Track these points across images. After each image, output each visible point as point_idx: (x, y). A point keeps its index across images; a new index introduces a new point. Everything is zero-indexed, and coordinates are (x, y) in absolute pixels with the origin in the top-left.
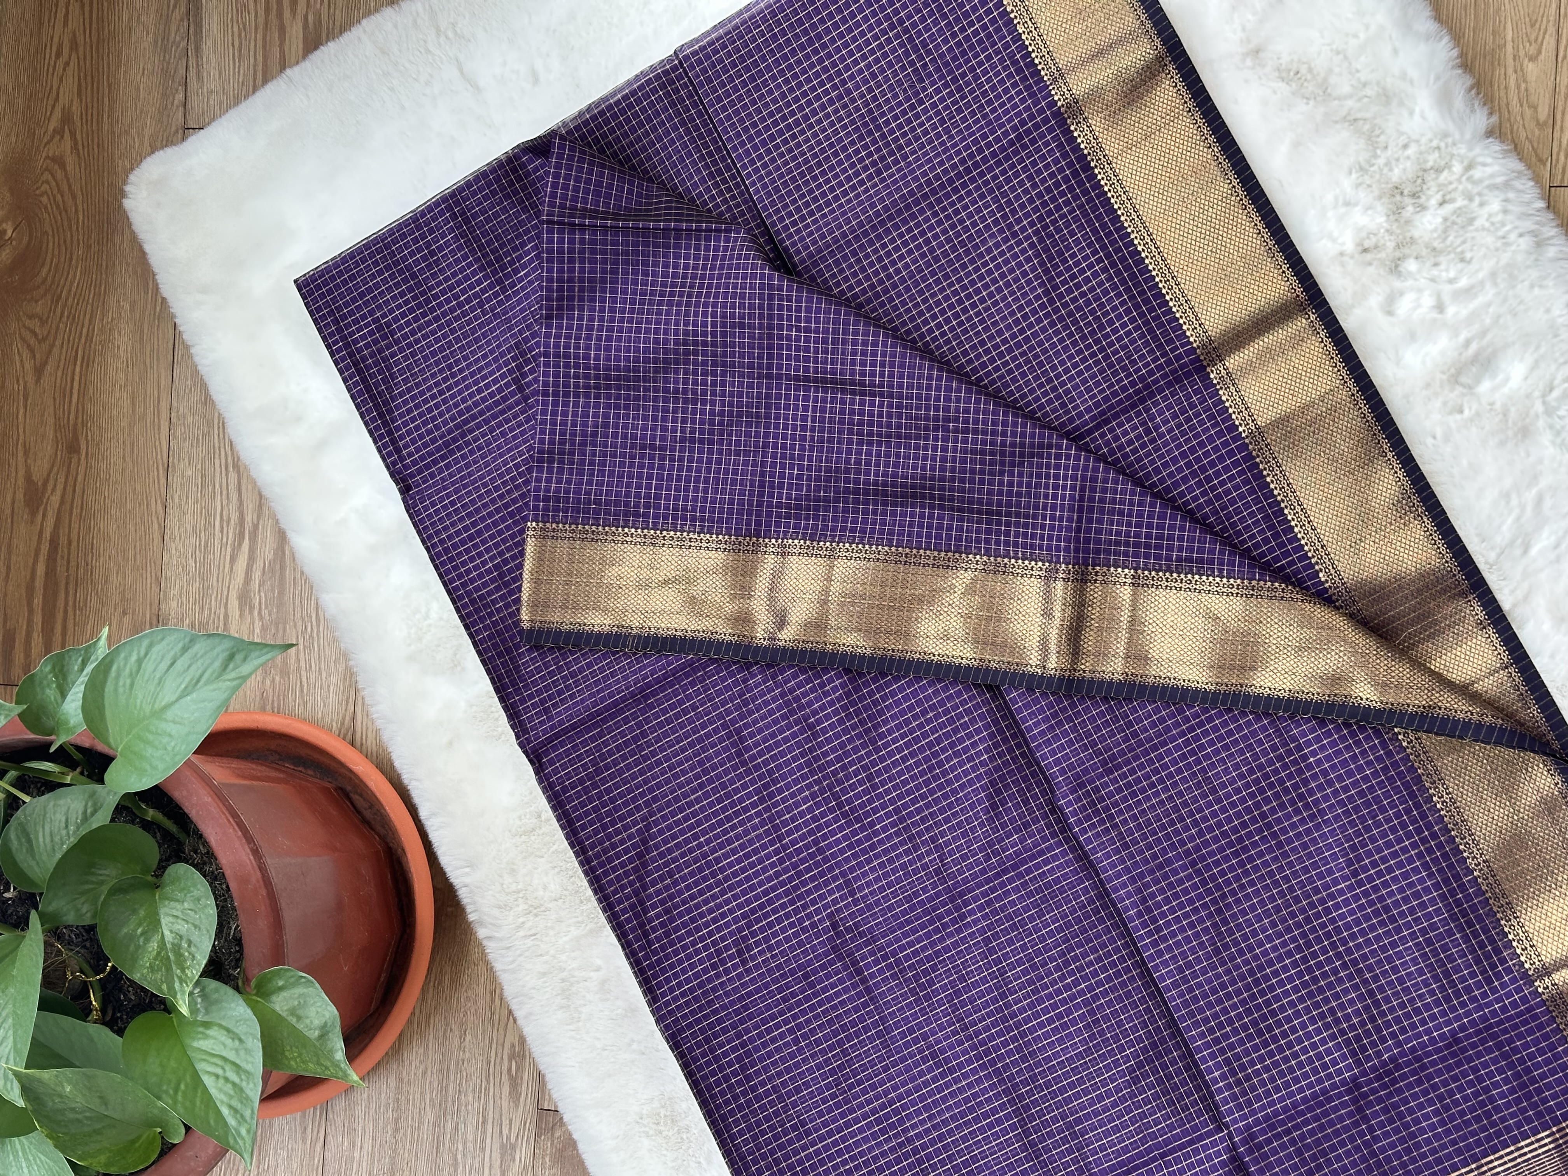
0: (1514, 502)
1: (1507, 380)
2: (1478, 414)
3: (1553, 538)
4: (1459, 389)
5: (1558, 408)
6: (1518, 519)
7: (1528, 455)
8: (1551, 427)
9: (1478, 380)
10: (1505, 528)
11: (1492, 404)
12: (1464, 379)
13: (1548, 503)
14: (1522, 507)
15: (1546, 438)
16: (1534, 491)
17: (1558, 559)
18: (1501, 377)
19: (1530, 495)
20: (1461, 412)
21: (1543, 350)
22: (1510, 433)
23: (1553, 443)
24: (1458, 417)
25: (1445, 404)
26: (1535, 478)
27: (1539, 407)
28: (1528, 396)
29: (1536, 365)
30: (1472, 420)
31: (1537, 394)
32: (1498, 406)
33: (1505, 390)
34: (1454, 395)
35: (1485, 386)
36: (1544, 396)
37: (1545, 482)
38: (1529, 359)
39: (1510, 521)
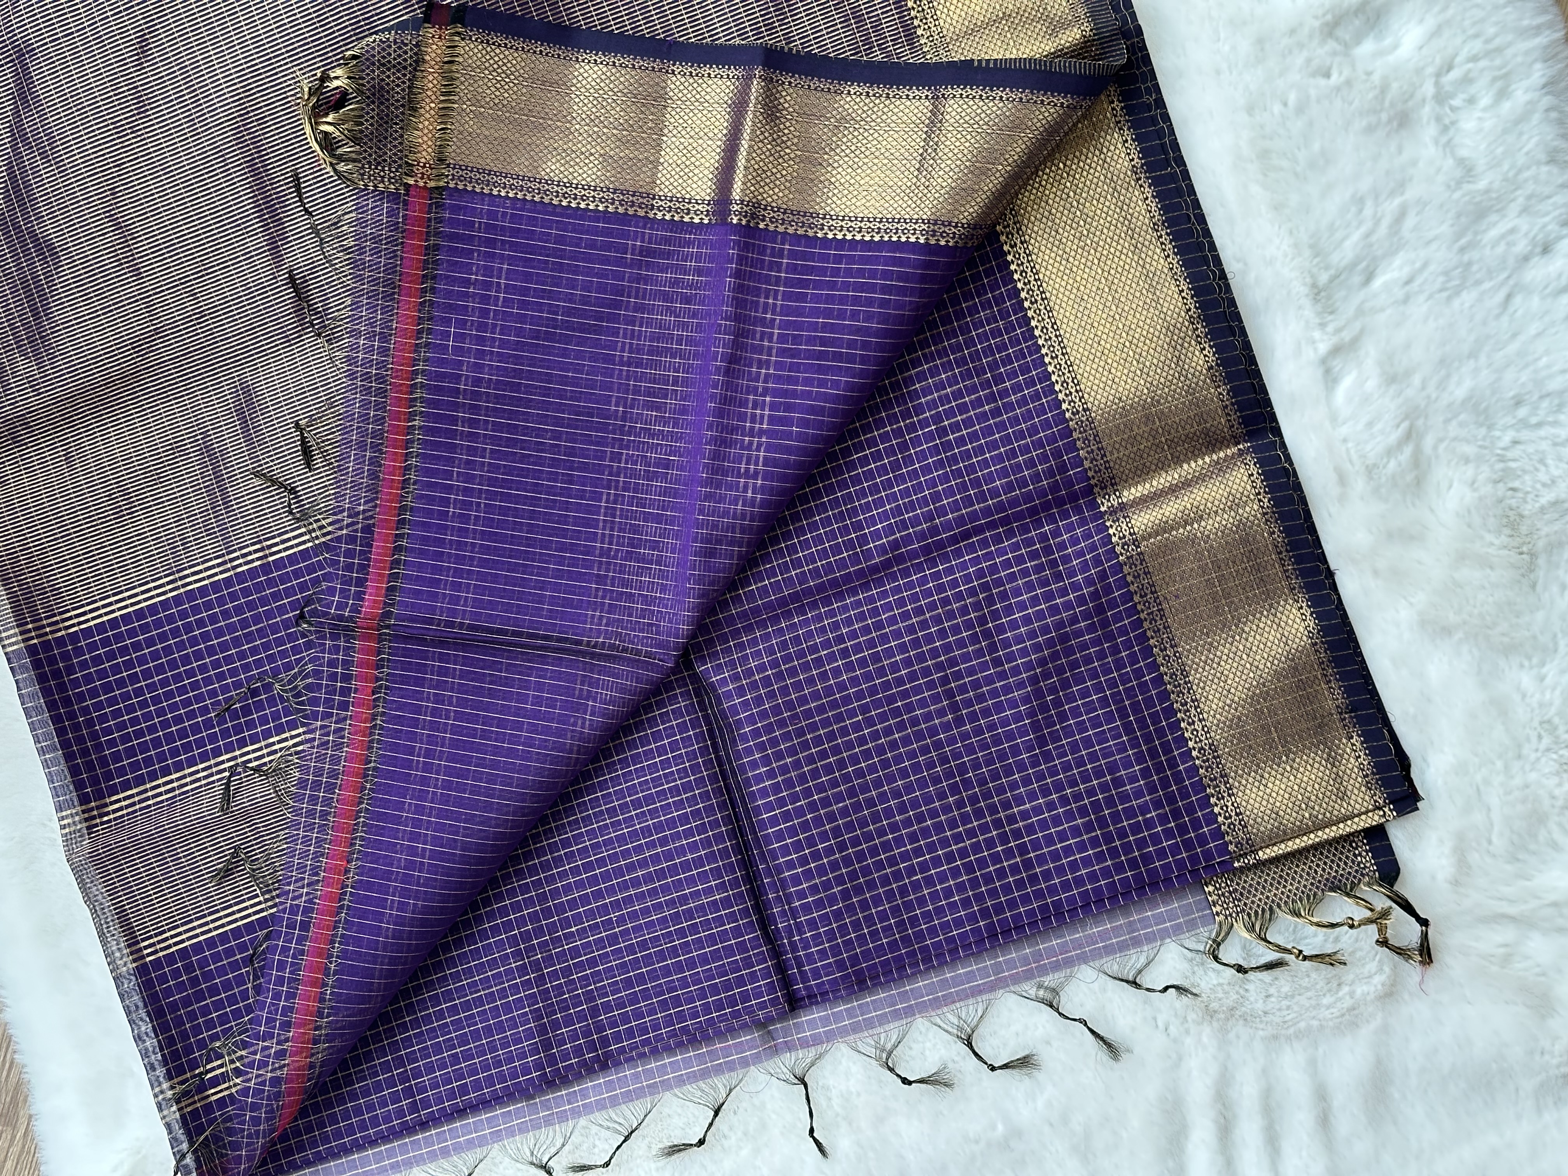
0: (1368, 211)
1: (1396, 47)
2: (1349, 83)
3: (1406, 271)
4: (1332, 45)
5: (1452, 96)
6: (1368, 235)
7: (1400, 150)
8: (1438, 119)
9: (1358, 39)
10: (1348, 243)
11: (1369, 74)
12: (1340, 32)
13: (1410, 222)
14: (1377, 222)
15: (1430, 131)
16: (1397, 201)
17: (1406, 300)
18: (1388, 41)
19: (1391, 206)
20: (1327, 75)
21: (1450, 12)
22: (1384, 116)
23: (1436, 142)
24: (1322, 82)
25: (1309, 61)
26: (1401, 186)
27: (1429, 89)
28: (1419, 71)
29: (1437, 32)
30: (1338, 89)
31: (1430, 70)
32: (1376, 78)
33: (1391, 58)
34: (1322, 52)
35: (1367, 47)
36: (1438, 75)
37: (1411, 193)
38: (1431, 22)
39: (1356, 236)
